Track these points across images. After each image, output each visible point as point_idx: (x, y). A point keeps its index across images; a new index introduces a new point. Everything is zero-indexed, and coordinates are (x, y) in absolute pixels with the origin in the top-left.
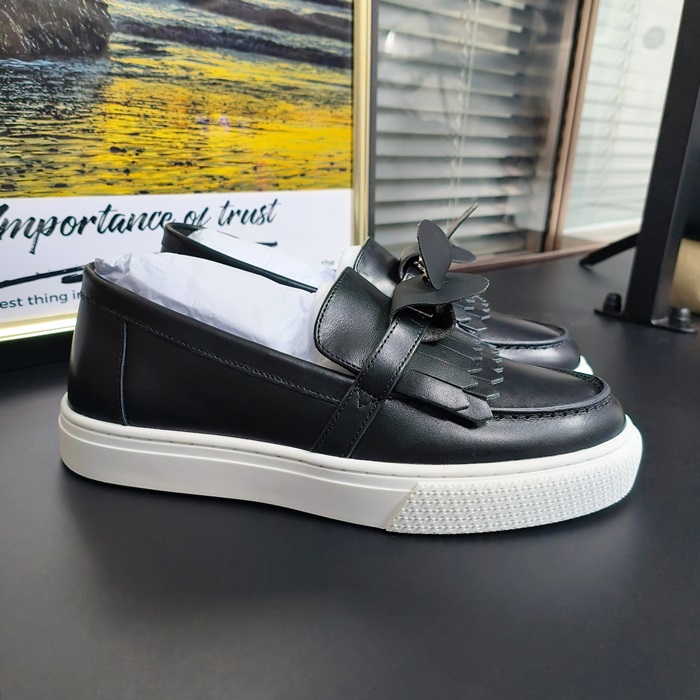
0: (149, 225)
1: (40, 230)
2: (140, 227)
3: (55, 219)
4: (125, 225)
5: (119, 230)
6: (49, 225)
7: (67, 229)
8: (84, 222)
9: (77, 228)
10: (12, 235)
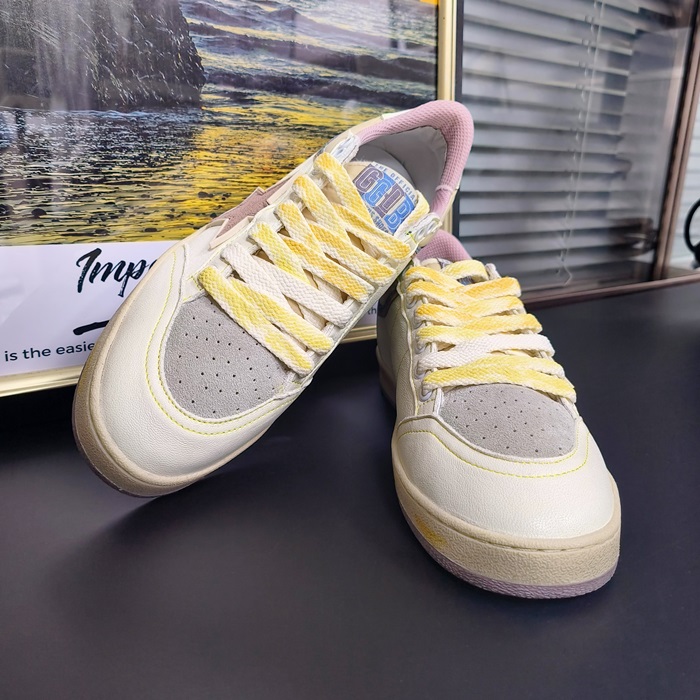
1: (129, 273)
3: (144, 262)
6: (139, 268)
10: (103, 279)
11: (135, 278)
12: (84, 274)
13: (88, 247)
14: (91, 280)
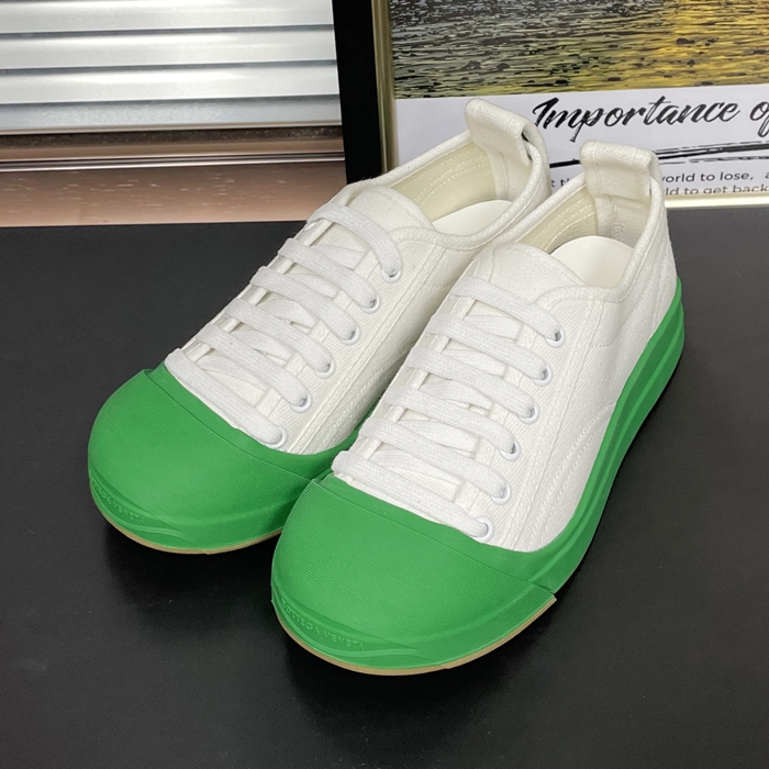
0: (705, 117)
1: (584, 121)
2: (694, 119)
3: (601, 111)
4: (677, 116)
5: (669, 122)
6: (595, 116)
7: (612, 119)
8: (632, 113)
9: (622, 119)
10: (557, 126)
11: (590, 125)
12: (539, 121)
13: (547, 96)
14: (545, 126)
